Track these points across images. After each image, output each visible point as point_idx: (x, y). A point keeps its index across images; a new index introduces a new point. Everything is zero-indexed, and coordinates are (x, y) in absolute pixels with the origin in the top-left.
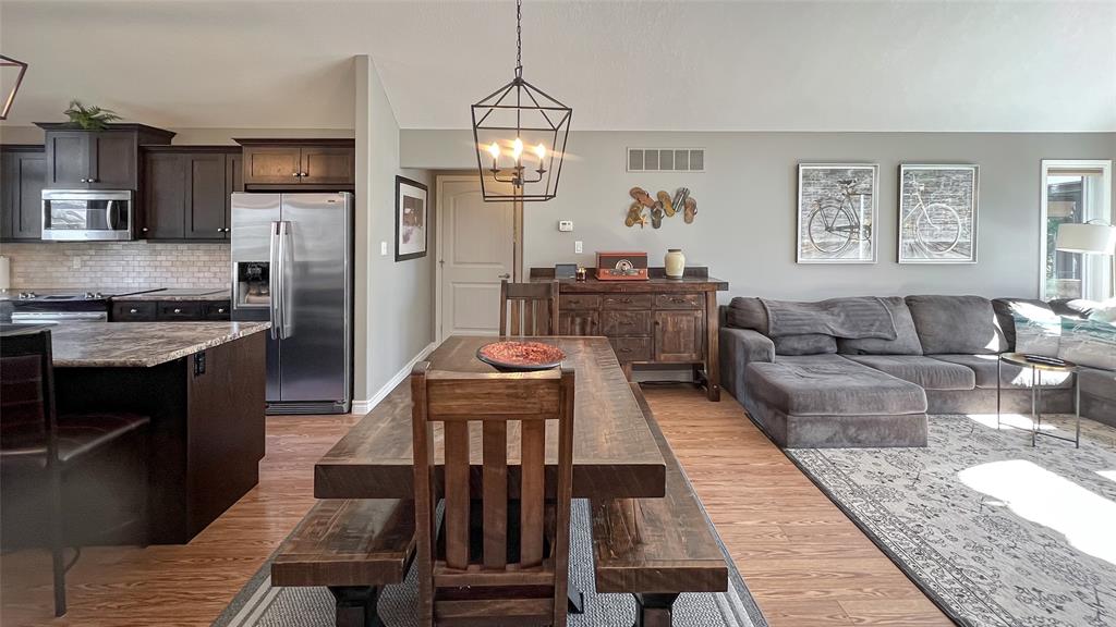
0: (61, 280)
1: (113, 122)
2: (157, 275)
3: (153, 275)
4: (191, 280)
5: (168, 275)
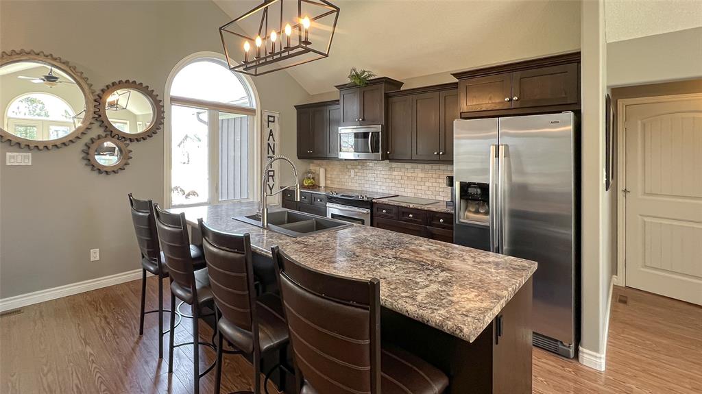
0: (345, 184)
1: (372, 78)
2: (393, 185)
3: (391, 185)
4: (413, 191)
5: (399, 185)
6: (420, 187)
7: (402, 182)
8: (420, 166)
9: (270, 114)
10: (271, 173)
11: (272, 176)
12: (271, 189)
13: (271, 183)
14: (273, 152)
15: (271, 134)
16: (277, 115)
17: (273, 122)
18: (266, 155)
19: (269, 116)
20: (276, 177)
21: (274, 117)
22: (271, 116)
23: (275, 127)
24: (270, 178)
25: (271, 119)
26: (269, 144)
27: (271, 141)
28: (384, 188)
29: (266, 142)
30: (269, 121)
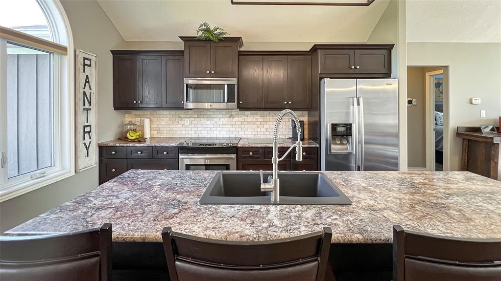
0: (178, 132)
2: (234, 129)
3: (231, 129)
4: (253, 133)
5: (240, 130)
6: (259, 130)
7: (242, 126)
8: (259, 112)
9: (87, 56)
10: (87, 129)
11: (89, 132)
12: (87, 148)
13: (87, 141)
14: (90, 103)
15: (87, 81)
16: (93, 59)
17: (90, 66)
18: (81, 107)
19: (85, 59)
20: (93, 134)
21: (90, 60)
22: (87, 59)
23: (92, 72)
24: (87, 135)
25: (87, 62)
26: (84, 92)
27: (87, 90)
28: (224, 133)
29: (82, 90)
30: (85, 65)
